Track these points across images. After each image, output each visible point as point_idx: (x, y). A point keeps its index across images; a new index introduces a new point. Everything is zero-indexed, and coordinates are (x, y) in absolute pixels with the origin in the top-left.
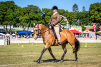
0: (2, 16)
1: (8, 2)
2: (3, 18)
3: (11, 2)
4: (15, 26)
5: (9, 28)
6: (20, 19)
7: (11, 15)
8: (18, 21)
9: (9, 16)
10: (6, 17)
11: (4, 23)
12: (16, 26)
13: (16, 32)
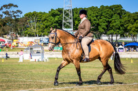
0: (107, 24)
1: (114, 6)
2: (107, 26)
3: (118, 6)
4: (122, 35)
5: (114, 38)
6: (128, 28)
7: (118, 22)
8: (126, 30)
9: (114, 24)
10: (111, 25)
11: (108, 32)
12: (124, 36)
13: (123, 44)
